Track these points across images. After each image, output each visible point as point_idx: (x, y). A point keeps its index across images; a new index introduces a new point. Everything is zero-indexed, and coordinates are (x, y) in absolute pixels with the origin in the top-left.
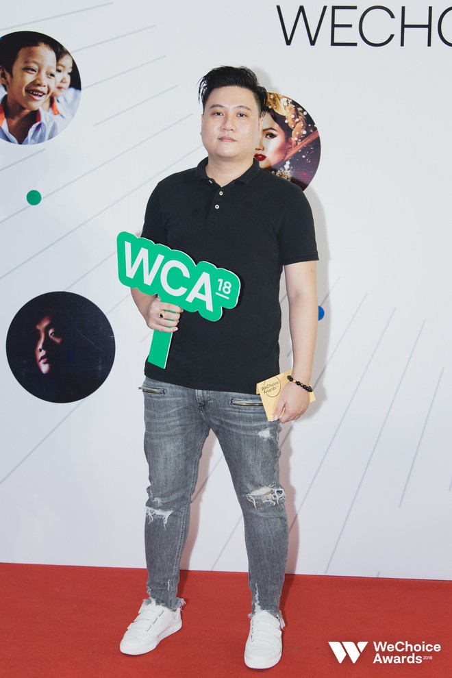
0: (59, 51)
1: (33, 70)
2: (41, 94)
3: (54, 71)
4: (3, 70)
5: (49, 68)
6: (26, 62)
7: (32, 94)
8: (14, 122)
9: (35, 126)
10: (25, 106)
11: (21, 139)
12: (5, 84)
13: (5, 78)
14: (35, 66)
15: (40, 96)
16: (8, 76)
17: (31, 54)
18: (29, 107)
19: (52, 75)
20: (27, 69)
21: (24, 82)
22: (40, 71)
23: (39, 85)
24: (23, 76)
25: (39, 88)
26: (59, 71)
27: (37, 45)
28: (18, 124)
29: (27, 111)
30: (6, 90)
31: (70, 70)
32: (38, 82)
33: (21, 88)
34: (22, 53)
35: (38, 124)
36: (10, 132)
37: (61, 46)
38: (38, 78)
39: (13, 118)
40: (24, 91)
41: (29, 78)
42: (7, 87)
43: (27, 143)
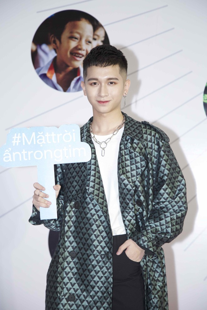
0: (96, 24)
1: (76, 38)
2: (80, 56)
3: (91, 39)
4: (54, 38)
5: (88, 37)
6: (71, 32)
7: (75, 56)
8: (61, 76)
9: (75, 79)
10: (69, 64)
11: (66, 88)
12: (55, 48)
13: (56, 44)
14: (77, 36)
15: (81, 57)
16: (58, 42)
17: (75, 27)
18: (72, 65)
19: (90, 42)
20: (72, 38)
21: (69, 47)
22: (81, 39)
23: (80, 49)
24: (68, 43)
25: (80, 52)
26: (95, 39)
27: (79, 20)
28: (64, 77)
29: (71, 68)
30: (56, 52)
31: (103, 39)
32: (79, 47)
33: (67, 51)
34: (68, 25)
35: (78, 77)
36: (58, 82)
37: (97, 21)
38: (80, 44)
39: (60, 73)
40: (69, 53)
41: (73, 44)
42: (57, 50)
43: (69, 91)
